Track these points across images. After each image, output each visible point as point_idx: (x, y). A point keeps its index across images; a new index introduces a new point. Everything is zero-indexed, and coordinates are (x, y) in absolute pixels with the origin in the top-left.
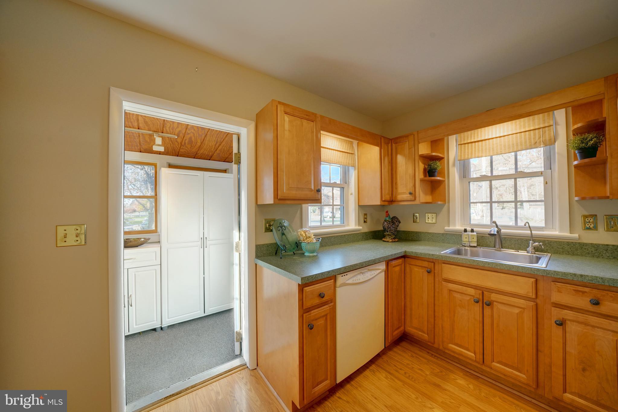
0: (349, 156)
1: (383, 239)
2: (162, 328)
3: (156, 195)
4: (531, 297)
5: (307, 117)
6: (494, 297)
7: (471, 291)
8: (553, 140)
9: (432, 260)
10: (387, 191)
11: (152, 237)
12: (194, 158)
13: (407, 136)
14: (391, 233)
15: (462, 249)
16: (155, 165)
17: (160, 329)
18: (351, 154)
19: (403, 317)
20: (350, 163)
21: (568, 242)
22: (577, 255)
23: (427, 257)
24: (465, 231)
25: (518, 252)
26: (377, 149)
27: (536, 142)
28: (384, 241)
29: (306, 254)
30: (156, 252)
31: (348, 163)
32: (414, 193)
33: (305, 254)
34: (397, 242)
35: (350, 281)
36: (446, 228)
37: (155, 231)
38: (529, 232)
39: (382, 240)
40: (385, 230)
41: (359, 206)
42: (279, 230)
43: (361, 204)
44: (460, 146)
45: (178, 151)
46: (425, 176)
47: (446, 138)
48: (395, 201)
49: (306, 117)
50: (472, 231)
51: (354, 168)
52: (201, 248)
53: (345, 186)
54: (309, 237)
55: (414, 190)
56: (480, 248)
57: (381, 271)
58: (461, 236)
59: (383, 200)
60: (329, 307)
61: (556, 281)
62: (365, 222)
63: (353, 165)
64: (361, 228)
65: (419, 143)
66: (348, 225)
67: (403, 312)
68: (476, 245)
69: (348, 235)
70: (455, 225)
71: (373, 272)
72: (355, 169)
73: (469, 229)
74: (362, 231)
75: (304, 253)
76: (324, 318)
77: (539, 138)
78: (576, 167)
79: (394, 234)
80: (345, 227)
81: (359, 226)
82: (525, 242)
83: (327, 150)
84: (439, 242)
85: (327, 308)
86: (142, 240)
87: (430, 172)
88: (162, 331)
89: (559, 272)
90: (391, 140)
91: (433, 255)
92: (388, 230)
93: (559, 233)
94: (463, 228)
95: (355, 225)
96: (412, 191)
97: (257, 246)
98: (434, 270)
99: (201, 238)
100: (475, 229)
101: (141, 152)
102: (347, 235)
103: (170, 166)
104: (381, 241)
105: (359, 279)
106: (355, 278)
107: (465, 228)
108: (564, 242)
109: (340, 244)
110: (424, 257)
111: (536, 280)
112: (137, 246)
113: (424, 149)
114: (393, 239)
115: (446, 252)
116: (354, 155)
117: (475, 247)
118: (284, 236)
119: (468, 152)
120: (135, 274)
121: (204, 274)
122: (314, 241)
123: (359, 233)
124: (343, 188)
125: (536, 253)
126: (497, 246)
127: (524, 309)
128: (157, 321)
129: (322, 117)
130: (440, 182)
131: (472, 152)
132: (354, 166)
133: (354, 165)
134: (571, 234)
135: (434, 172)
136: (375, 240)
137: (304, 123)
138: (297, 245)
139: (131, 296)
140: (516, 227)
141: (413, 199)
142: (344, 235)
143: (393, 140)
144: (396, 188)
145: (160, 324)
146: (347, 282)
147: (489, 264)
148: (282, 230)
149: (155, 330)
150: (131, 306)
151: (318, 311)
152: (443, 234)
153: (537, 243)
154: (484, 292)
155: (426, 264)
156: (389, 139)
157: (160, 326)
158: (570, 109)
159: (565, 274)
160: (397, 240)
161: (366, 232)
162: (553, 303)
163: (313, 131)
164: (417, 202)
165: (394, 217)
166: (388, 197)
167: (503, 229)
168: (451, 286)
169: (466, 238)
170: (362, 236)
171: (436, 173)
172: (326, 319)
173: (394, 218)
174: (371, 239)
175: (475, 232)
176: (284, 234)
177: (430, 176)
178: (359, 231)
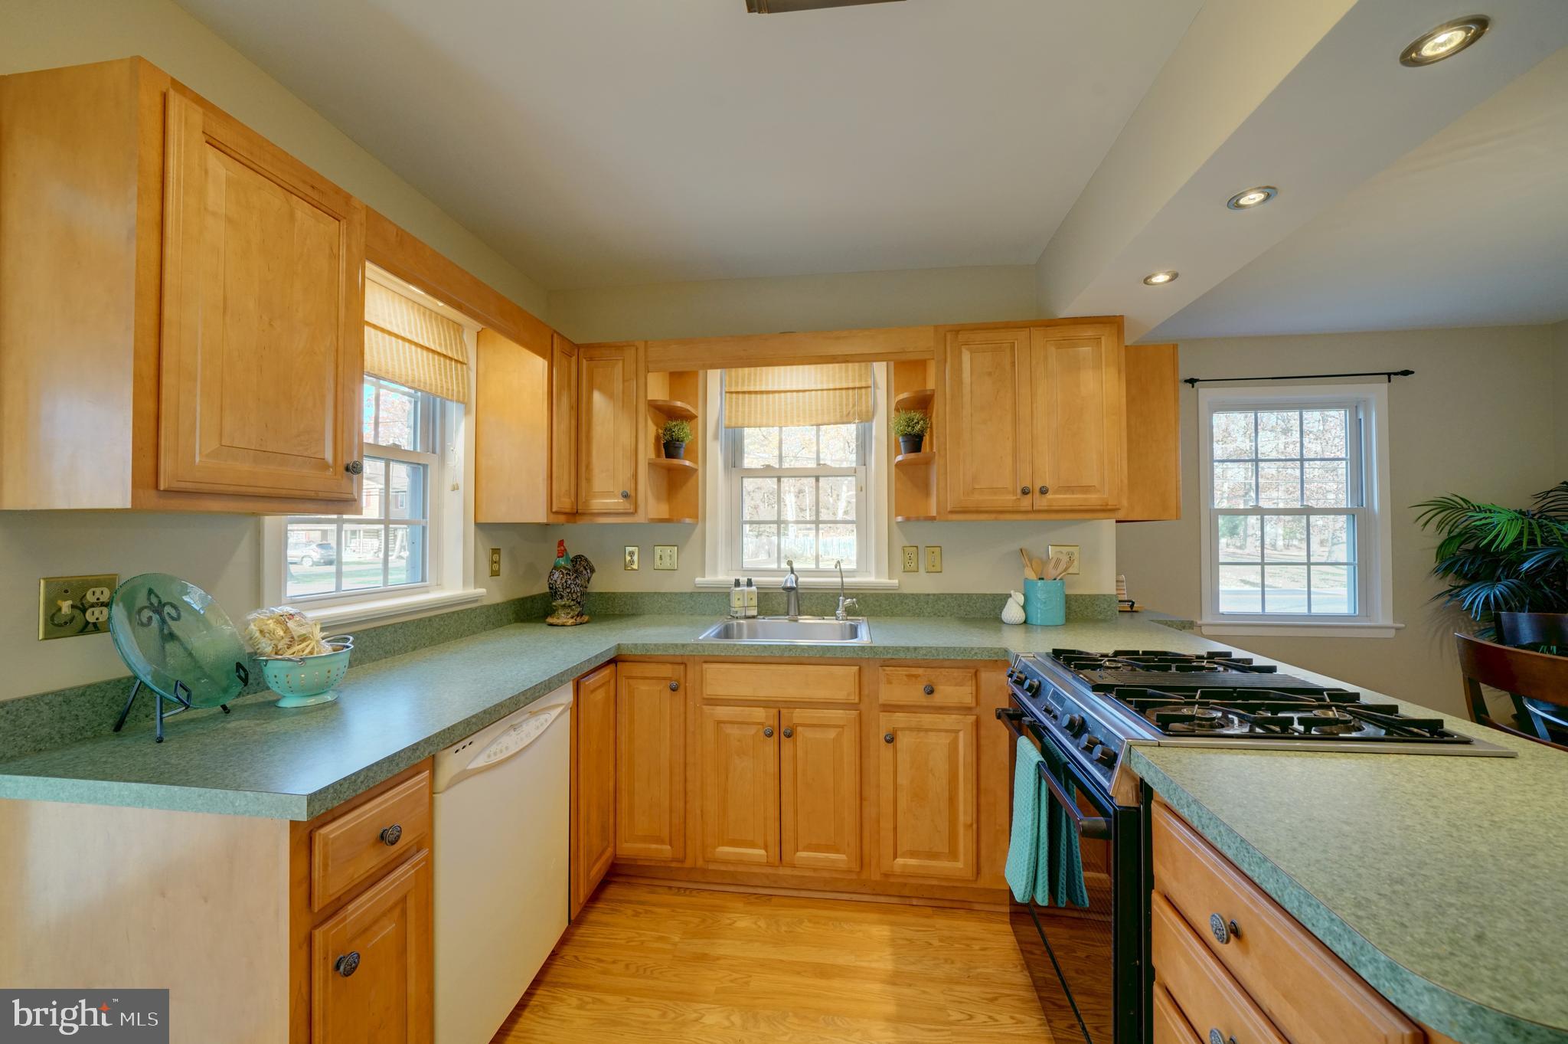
0: (451, 369)
1: (550, 620)
4: (853, 701)
5: (315, 196)
6: (799, 715)
7: (759, 714)
8: (870, 414)
9: (679, 660)
10: (563, 484)
13: (619, 347)
14: (573, 600)
15: (733, 624)
18: (457, 361)
19: (611, 821)
20: (453, 390)
21: (886, 594)
22: (898, 615)
23: (671, 652)
24: (737, 583)
25: (824, 619)
26: (539, 364)
27: (849, 413)
28: (551, 625)
29: (289, 703)
31: (448, 390)
32: (633, 494)
33: (283, 704)
34: (586, 623)
35: (480, 762)
36: (699, 580)
38: (839, 580)
39: (545, 622)
40: (554, 593)
41: (477, 524)
42: (145, 620)
43: (482, 520)
44: (728, 395)
46: (658, 455)
47: (701, 373)
48: (583, 514)
49: (309, 191)
50: (750, 583)
51: (463, 406)
53: (432, 461)
54: (304, 639)
55: (633, 486)
56: (764, 619)
57: (564, 709)
58: (728, 595)
59: (554, 510)
60: (413, 867)
61: (886, 664)
62: (494, 573)
63: (461, 400)
64: (482, 591)
65: (648, 372)
66: (439, 585)
67: (612, 808)
68: (754, 612)
69: (441, 617)
70: (715, 572)
71: (543, 717)
72: (467, 412)
73: (743, 580)
74: (486, 602)
75: (278, 700)
76: (397, 912)
77: (854, 405)
78: (899, 465)
79: (579, 603)
80: (428, 592)
81: (475, 588)
82: (831, 599)
83: (383, 335)
84: (683, 614)
85: (406, 872)
87: (670, 447)
89: (889, 648)
90: (578, 347)
91: (683, 646)
92: (565, 594)
93: (876, 578)
94: (732, 579)
95: (465, 584)
96: (629, 488)
98: (686, 682)
100: (754, 579)
102: (436, 616)
104: (544, 626)
105: (507, 748)
106: (493, 749)
107: (737, 578)
108: (881, 594)
109: (414, 649)
110: (664, 653)
111: (860, 669)
113: (657, 389)
114: (578, 616)
115: (707, 635)
116: (464, 366)
117: (753, 617)
118: (170, 647)
119: (744, 412)
122: (327, 649)
123: (476, 608)
124: (425, 466)
125: (848, 618)
126: (792, 612)
127: (842, 727)
129: (370, 213)
130: (689, 473)
131: (750, 413)
132: (464, 402)
133: (466, 400)
134: (890, 579)
135: (676, 447)
136: (523, 624)
137: (299, 214)
138: (242, 674)
140: (818, 572)
141: (631, 511)
142: (430, 619)
143: (582, 350)
144: (589, 480)
146: (469, 767)
147: (790, 650)
148: (163, 621)
151: (369, 900)
152: (691, 593)
153: (849, 600)
154: (781, 710)
155: (666, 671)
156: (573, 344)
158: (892, 364)
159: (897, 651)
160: (586, 618)
161: (498, 604)
162: (884, 705)
163: (335, 251)
164: (640, 518)
165: (580, 557)
166: (565, 503)
167: (802, 577)
168: (722, 712)
169: (739, 599)
170: (487, 617)
171: (682, 451)
172: (404, 913)
173: (578, 559)
174: (509, 622)
175: (755, 585)
176: (172, 637)
177: (669, 455)
178: (476, 601)
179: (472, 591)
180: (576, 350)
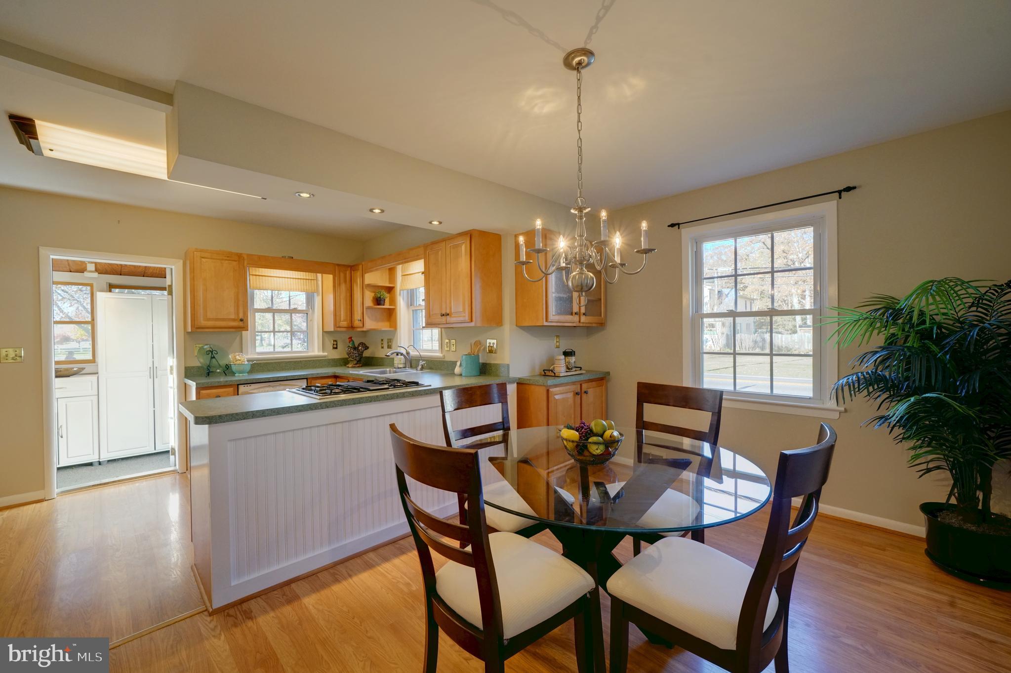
0: (309, 283)
1: (347, 365)
2: (100, 463)
3: (93, 319)
5: (228, 259)
10: (342, 317)
11: (89, 368)
12: (143, 276)
13: (357, 265)
14: (353, 358)
16: (91, 286)
17: (97, 464)
24: (397, 354)
26: (331, 276)
28: (347, 367)
30: (92, 381)
31: (307, 289)
32: (362, 320)
33: (235, 375)
34: (358, 367)
37: (93, 361)
40: (348, 356)
41: (323, 331)
42: (208, 354)
44: (403, 276)
45: (120, 269)
46: (374, 304)
47: (395, 268)
48: (353, 327)
49: (226, 258)
52: (150, 378)
53: (310, 312)
55: (362, 317)
59: (337, 326)
62: (334, 348)
63: (314, 291)
64: (326, 354)
65: (366, 273)
66: (310, 352)
69: (305, 361)
72: (318, 295)
79: (356, 359)
80: (306, 353)
81: (324, 353)
83: (275, 278)
86: (75, 369)
87: (378, 301)
88: (100, 466)
90: (351, 267)
92: (350, 356)
95: (318, 351)
97: (186, 368)
99: (150, 368)
101: (71, 272)
103: (111, 287)
104: (345, 367)
108: (437, 361)
109: (293, 369)
112: (69, 376)
113: (376, 278)
114: (355, 364)
116: (315, 280)
117: (401, 368)
118: (214, 360)
120: (66, 405)
121: (154, 407)
122: (246, 363)
123: (322, 359)
124: (307, 314)
125: (423, 370)
126: (407, 366)
128: (93, 454)
129: (248, 255)
130: (393, 310)
133: (316, 291)
134: (441, 354)
135: (383, 301)
138: (227, 366)
139: (61, 426)
141: (362, 326)
142: (300, 361)
144: (354, 315)
145: (98, 458)
146: (250, 391)
148: (212, 354)
149: (91, 464)
150: (62, 437)
153: (423, 362)
157: (98, 460)
160: (358, 365)
161: (335, 359)
163: (237, 269)
164: (364, 329)
165: (361, 343)
166: (344, 324)
169: (396, 360)
170: (328, 363)
171: (386, 302)
176: (214, 357)
177: (379, 304)
178: (325, 357)
179: (321, 354)
180: (349, 269)
